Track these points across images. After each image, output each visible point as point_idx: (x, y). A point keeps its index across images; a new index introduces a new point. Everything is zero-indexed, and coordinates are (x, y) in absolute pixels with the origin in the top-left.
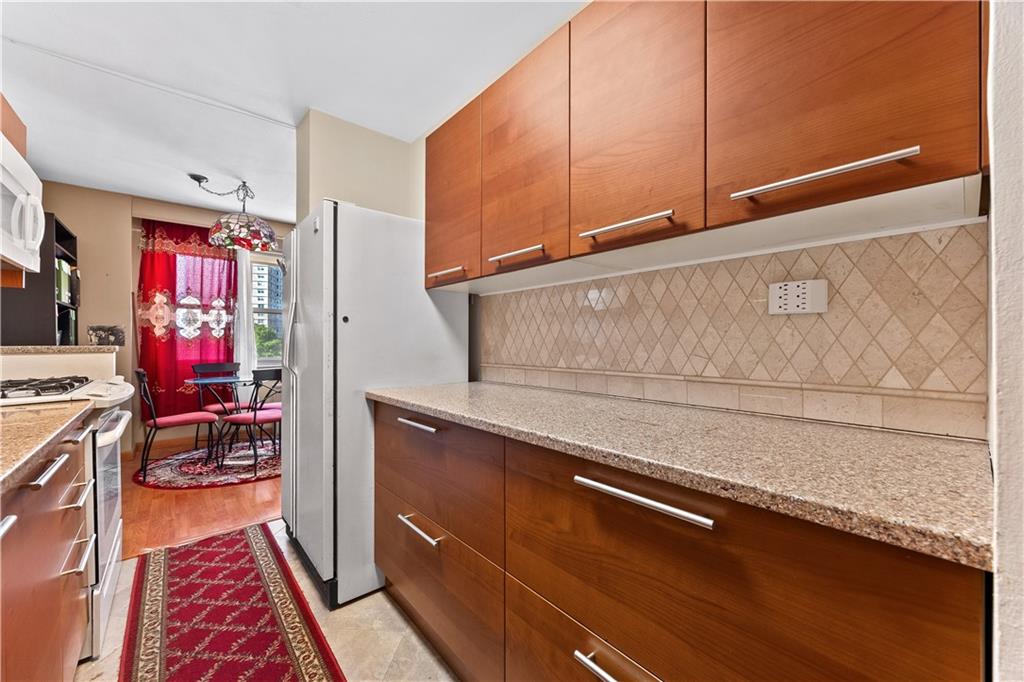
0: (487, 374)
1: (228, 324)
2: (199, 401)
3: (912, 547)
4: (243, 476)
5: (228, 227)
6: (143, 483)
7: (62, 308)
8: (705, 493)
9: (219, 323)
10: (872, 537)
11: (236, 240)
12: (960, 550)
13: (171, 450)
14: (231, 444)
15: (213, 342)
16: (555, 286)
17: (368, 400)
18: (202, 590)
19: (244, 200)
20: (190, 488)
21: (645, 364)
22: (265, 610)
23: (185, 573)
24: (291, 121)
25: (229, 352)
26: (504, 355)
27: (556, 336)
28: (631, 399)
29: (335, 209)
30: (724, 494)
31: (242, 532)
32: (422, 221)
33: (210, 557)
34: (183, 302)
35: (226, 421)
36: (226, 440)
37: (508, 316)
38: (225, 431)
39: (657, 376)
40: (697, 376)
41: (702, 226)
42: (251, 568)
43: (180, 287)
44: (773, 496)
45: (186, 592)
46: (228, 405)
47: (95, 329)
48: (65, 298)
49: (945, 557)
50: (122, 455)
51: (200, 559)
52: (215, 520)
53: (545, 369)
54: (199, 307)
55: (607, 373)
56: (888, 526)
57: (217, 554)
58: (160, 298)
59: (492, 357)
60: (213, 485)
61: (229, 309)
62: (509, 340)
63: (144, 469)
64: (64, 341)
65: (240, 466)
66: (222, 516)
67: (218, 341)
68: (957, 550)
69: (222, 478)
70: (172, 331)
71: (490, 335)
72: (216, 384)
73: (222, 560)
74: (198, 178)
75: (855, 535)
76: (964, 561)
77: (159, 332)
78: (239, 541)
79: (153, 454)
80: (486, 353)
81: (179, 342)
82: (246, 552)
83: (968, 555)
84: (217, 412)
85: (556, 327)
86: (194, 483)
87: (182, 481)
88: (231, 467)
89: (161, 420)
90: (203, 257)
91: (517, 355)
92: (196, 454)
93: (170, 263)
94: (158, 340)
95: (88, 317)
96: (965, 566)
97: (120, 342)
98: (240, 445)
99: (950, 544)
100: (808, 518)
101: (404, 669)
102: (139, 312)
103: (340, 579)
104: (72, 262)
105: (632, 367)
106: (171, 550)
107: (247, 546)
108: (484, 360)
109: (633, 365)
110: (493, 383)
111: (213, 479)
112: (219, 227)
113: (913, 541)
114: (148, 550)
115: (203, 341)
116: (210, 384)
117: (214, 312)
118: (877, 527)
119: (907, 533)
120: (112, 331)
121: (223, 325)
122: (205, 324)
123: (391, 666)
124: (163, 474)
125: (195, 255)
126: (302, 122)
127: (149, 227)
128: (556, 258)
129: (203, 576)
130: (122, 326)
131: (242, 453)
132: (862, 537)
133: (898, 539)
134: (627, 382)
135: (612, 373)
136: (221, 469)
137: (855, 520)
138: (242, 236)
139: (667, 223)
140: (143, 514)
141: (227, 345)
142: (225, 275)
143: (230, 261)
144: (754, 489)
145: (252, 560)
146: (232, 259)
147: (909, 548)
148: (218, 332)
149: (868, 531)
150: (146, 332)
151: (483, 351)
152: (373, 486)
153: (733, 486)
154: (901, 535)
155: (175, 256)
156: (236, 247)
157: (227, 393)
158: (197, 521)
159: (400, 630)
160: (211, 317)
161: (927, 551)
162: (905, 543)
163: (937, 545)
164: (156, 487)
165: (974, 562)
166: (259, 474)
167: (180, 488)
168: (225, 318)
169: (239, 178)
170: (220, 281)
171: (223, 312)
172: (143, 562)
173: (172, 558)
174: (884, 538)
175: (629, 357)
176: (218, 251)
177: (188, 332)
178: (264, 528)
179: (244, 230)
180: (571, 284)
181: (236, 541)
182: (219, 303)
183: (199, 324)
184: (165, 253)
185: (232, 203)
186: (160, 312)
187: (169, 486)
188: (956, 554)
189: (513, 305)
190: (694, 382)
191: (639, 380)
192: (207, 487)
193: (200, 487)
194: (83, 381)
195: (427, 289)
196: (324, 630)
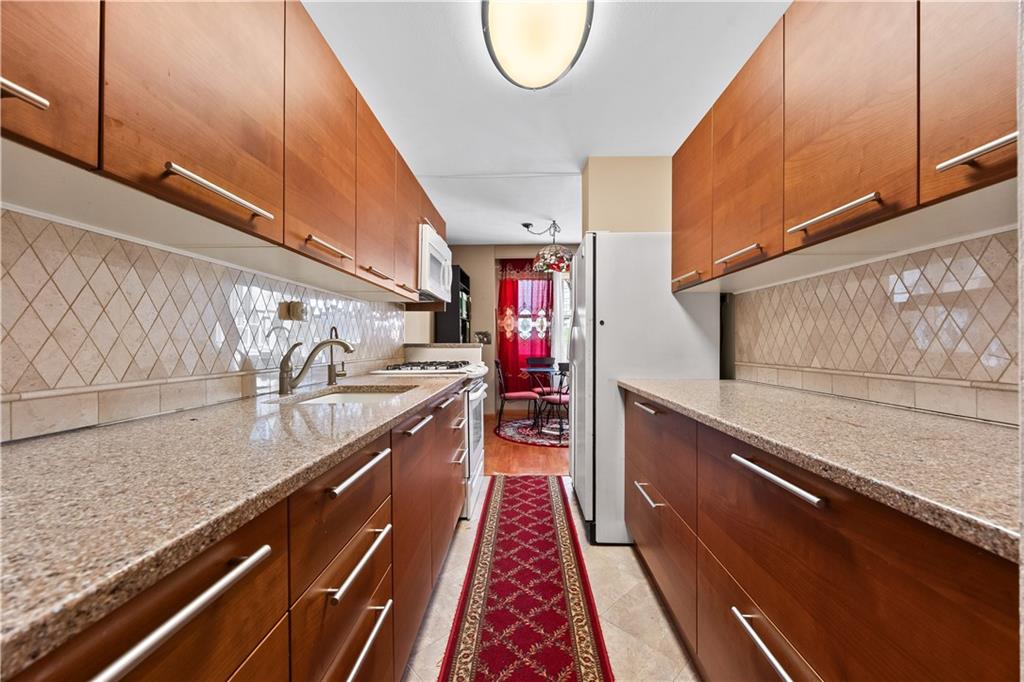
0: (740, 374)
1: (547, 328)
2: (529, 385)
3: (960, 535)
4: (552, 442)
5: (543, 257)
6: (498, 435)
7: (464, 321)
8: (812, 472)
9: (542, 328)
10: (929, 523)
11: (550, 266)
12: (998, 542)
13: (515, 417)
14: (548, 419)
15: (539, 342)
16: (808, 279)
17: (620, 387)
18: (519, 505)
19: (554, 235)
20: (522, 443)
21: (916, 365)
22: (550, 529)
23: (512, 492)
24: (579, 171)
25: (548, 349)
26: (757, 354)
27: (809, 333)
28: (897, 407)
29: (594, 238)
30: (825, 474)
31: (546, 478)
32: (670, 233)
33: (526, 487)
34: (521, 313)
35: (544, 400)
36: (544, 415)
37: (761, 315)
38: (542, 408)
39: (932, 380)
40: (992, 382)
41: (915, 204)
42: (547, 501)
43: (520, 304)
44: (858, 478)
45: (512, 502)
46: (546, 389)
47: (478, 334)
48: (465, 316)
49: (986, 547)
50: (485, 416)
51: (521, 487)
52: (532, 466)
53: (798, 368)
54: (530, 316)
55: (866, 374)
56: (942, 513)
57: (530, 487)
58: (509, 312)
59: (745, 355)
60: (534, 444)
61: (548, 317)
62: (761, 339)
63: (499, 427)
64: (464, 341)
65: (552, 435)
66: (536, 465)
67: (542, 341)
68: (997, 541)
69: (540, 441)
70: (515, 334)
71: (743, 332)
72: (540, 372)
73: (532, 491)
74: (527, 226)
75: (917, 519)
76: (1001, 553)
77: (509, 335)
78: (543, 483)
79: (504, 417)
80: (740, 351)
81: (519, 342)
82: (545, 490)
83: (1005, 548)
84: (538, 393)
85: (810, 323)
86: (524, 440)
87: (518, 437)
88: (546, 435)
89: (508, 395)
90: (533, 279)
91: (770, 353)
92: (528, 422)
93: (515, 285)
94: (508, 340)
95: (475, 326)
96: (1001, 558)
97: (489, 342)
98: (554, 420)
99: (990, 535)
100: (883, 500)
101: (634, 603)
102: (499, 321)
103: (597, 523)
104: (467, 293)
105: (900, 368)
106: (507, 477)
107: (547, 487)
108: (740, 359)
109: (901, 367)
110: (744, 381)
111: (535, 440)
112: (538, 258)
113: (961, 529)
114: (496, 473)
115: (532, 343)
116: (536, 372)
117: (539, 320)
118: (933, 513)
119: (956, 521)
120: (486, 335)
121: (545, 329)
122: (534, 329)
123: (624, 596)
124: (509, 431)
125: (528, 279)
126: (584, 169)
127: (504, 264)
128: (772, 255)
129: (521, 496)
130: (489, 332)
131: (554, 426)
132: (922, 522)
133: (949, 526)
134: (894, 386)
135: (872, 375)
136: (541, 435)
137: (917, 505)
138: (552, 262)
139: (876, 206)
140: (497, 453)
141: (547, 345)
142: (545, 292)
143: (549, 281)
144: (845, 471)
145: (548, 496)
146: (550, 279)
147: (958, 535)
148: (542, 335)
149: (926, 516)
150: (502, 334)
151: (737, 351)
152: (623, 456)
153: (831, 467)
154: (952, 522)
155: (517, 282)
156: (550, 271)
157: (546, 380)
158: (522, 464)
159: (639, 578)
160: (537, 324)
161: (971, 539)
162: (955, 531)
163: (980, 534)
164: (504, 438)
165: (1009, 555)
166: (562, 442)
167: (515, 442)
168: (546, 324)
169: (550, 219)
170: (543, 297)
171: (545, 319)
172: (493, 479)
173: (507, 482)
174: (939, 525)
175: (896, 357)
176: (541, 275)
177: (525, 334)
178: (559, 479)
179: (554, 258)
180: (826, 275)
181: (541, 481)
182: (542, 313)
183: (530, 330)
184: (512, 280)
185: (547, 238)
186: (509, 322)
187: (510, 440)
188: (995, 545)
189: (766, 301)
190: (988, 389)
191: (910, 384)
192: (531, 444)
193: (526, 443)
194: (466, 363)
195: (674, 293)
196: (584, 555)
